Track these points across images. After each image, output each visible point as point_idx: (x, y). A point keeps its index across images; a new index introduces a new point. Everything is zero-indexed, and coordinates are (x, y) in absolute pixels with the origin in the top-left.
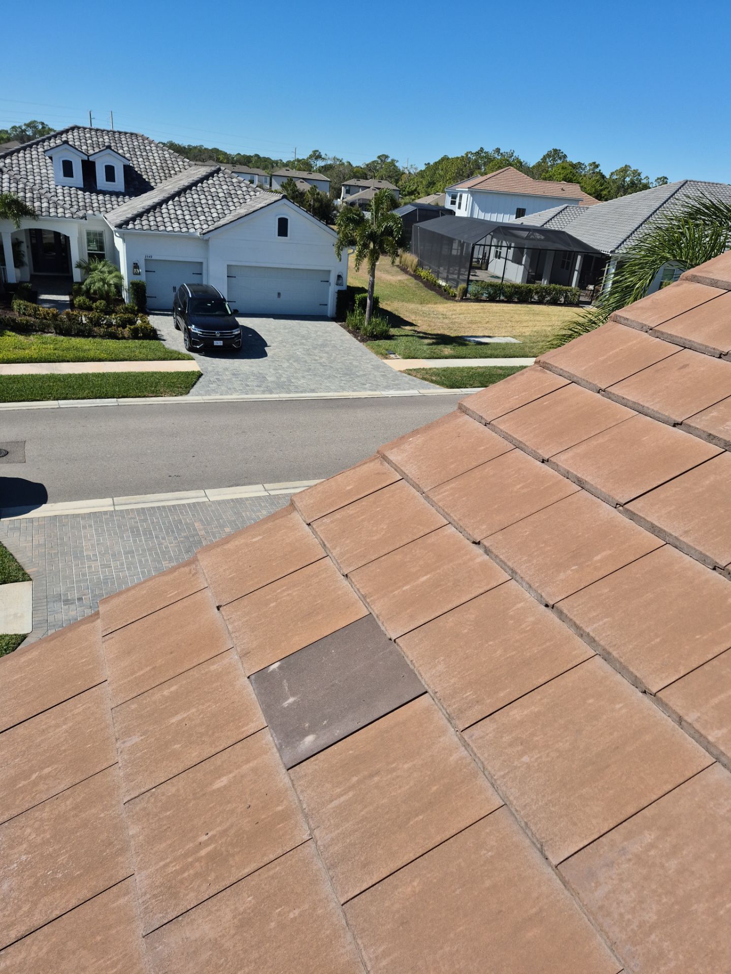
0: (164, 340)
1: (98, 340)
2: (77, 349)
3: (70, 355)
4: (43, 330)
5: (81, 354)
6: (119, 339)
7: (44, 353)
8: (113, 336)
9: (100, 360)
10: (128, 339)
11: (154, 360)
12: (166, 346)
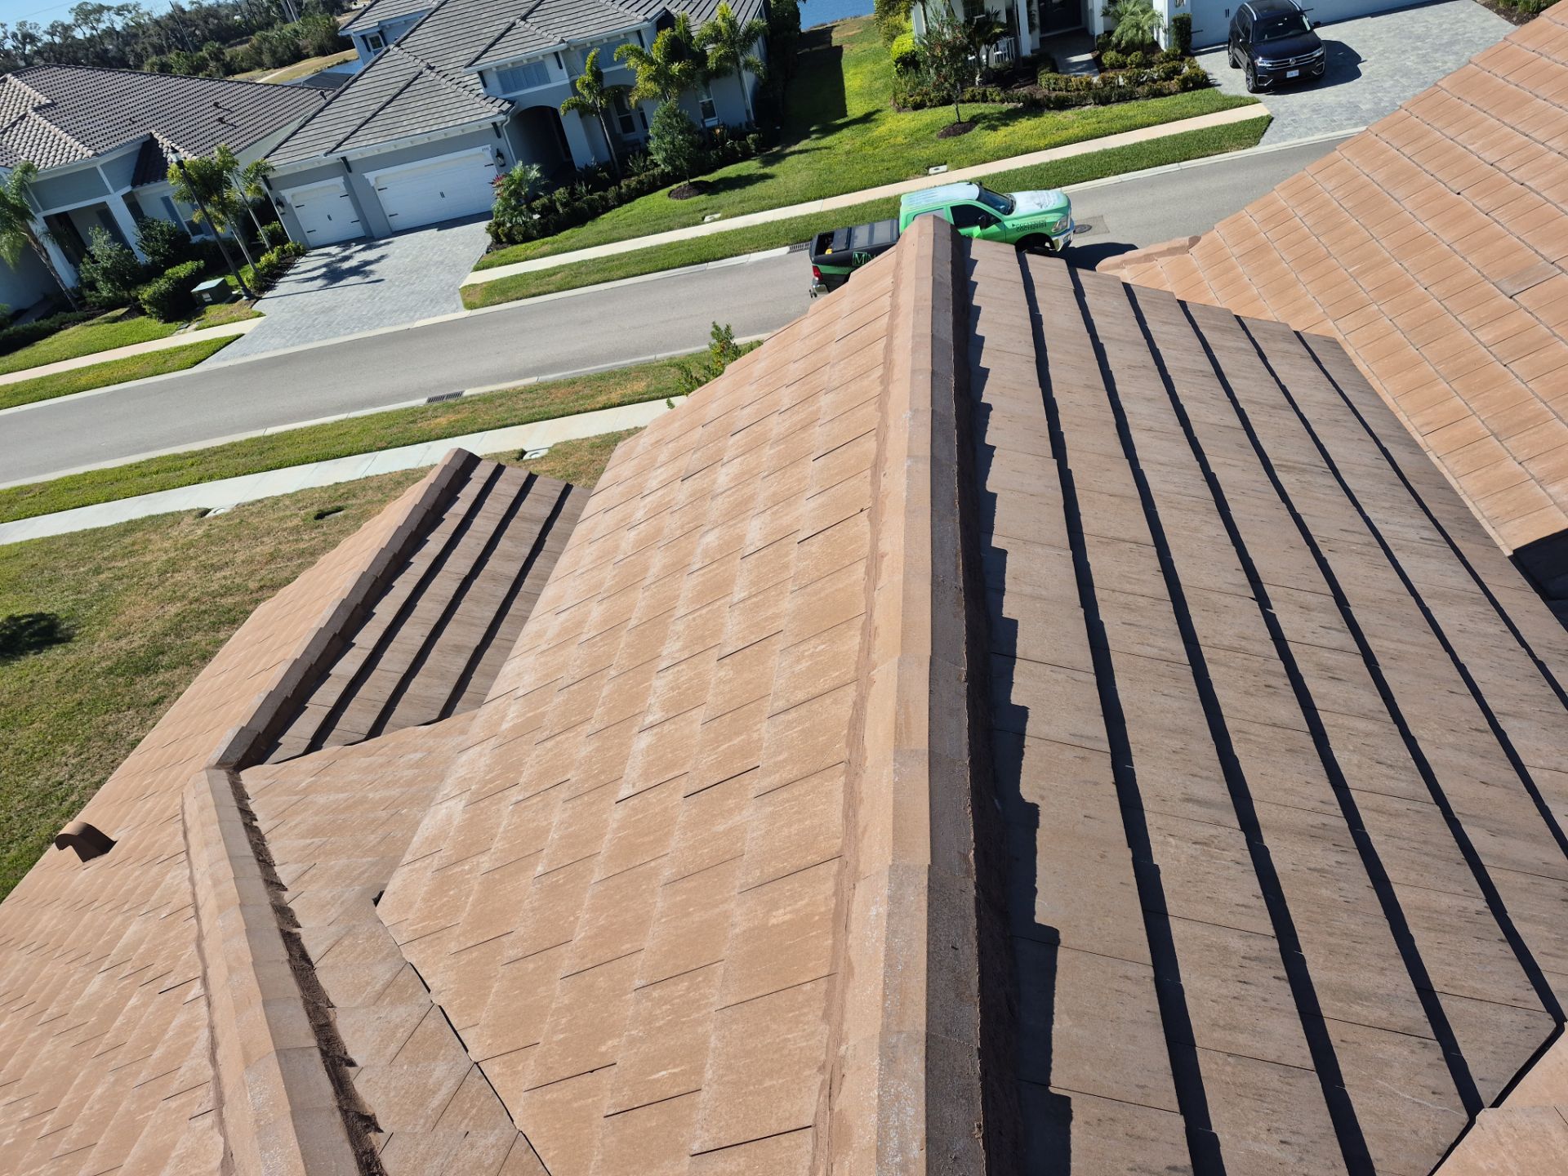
0: (1219, 85)
1: (1141, 102)
2: (1121, 118)
3: (1118, 125)
4: (1080, 102)
5: (1127, 123)
6: (1165, 95)
7: (1089, 129)
8: (1158, 94)
9: (1149, 125)
10: (1175, 93)
11: (1211, 112)
12: (1223, 92)
